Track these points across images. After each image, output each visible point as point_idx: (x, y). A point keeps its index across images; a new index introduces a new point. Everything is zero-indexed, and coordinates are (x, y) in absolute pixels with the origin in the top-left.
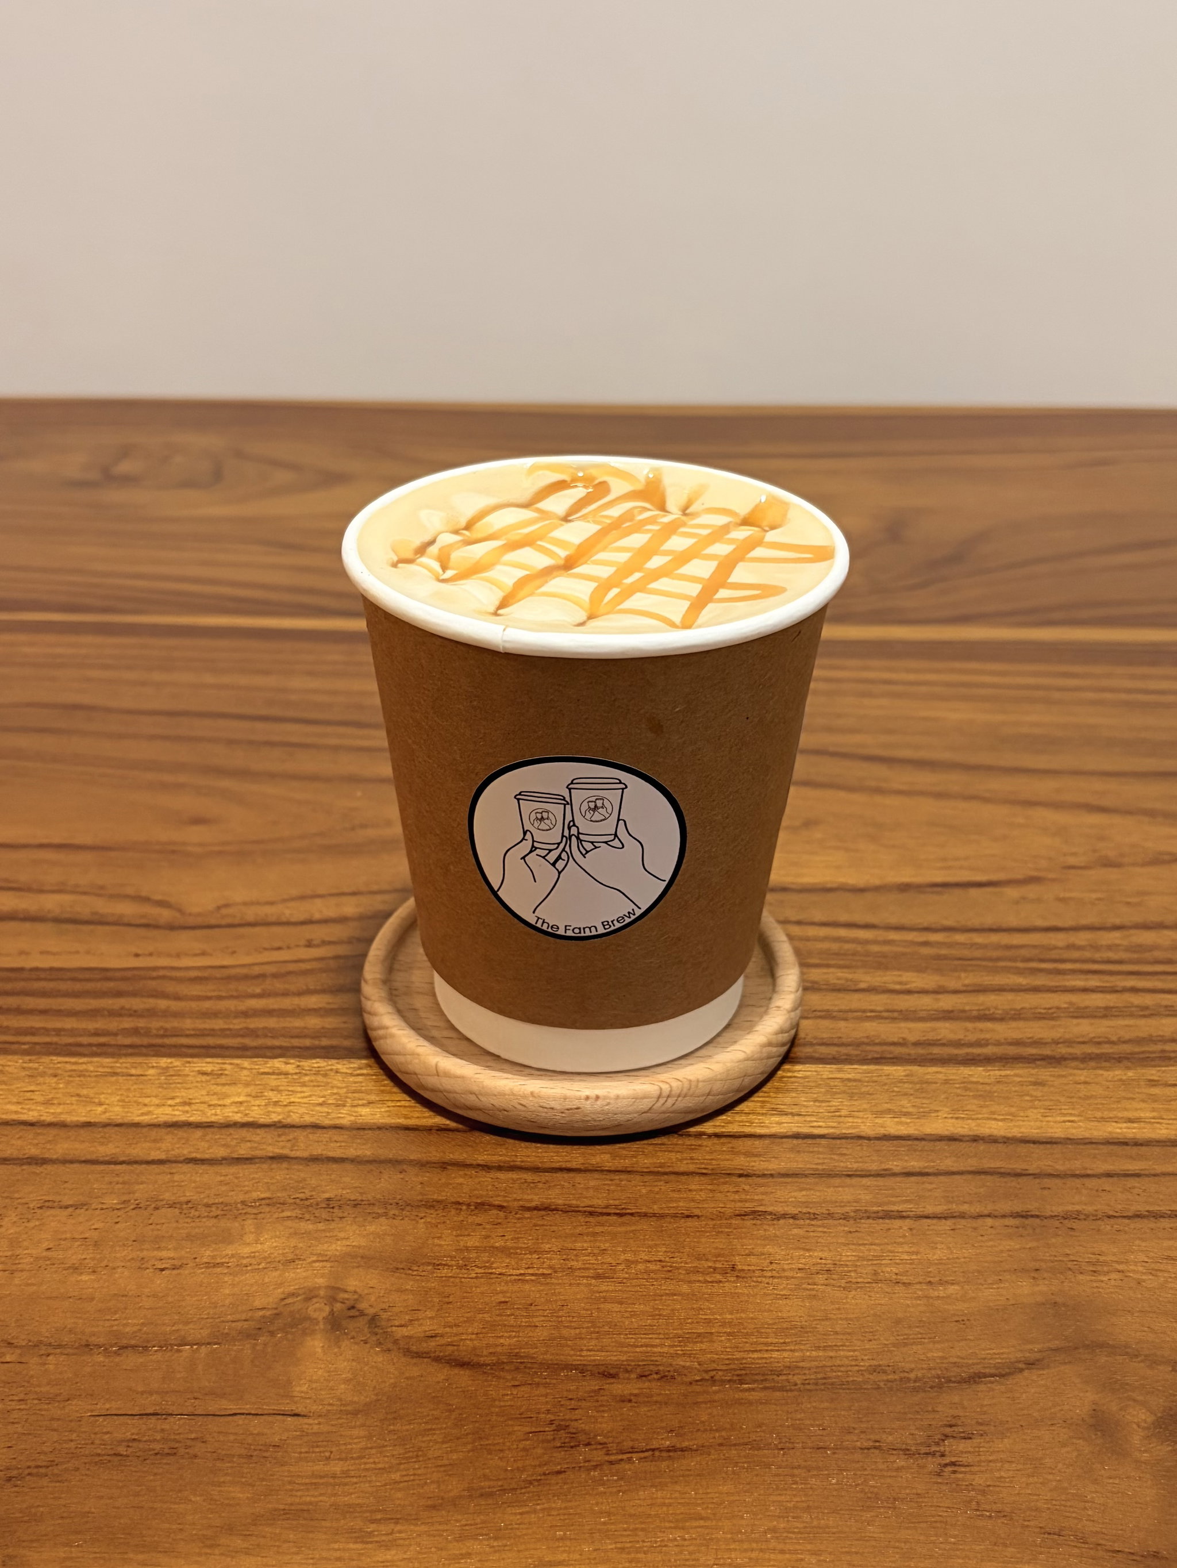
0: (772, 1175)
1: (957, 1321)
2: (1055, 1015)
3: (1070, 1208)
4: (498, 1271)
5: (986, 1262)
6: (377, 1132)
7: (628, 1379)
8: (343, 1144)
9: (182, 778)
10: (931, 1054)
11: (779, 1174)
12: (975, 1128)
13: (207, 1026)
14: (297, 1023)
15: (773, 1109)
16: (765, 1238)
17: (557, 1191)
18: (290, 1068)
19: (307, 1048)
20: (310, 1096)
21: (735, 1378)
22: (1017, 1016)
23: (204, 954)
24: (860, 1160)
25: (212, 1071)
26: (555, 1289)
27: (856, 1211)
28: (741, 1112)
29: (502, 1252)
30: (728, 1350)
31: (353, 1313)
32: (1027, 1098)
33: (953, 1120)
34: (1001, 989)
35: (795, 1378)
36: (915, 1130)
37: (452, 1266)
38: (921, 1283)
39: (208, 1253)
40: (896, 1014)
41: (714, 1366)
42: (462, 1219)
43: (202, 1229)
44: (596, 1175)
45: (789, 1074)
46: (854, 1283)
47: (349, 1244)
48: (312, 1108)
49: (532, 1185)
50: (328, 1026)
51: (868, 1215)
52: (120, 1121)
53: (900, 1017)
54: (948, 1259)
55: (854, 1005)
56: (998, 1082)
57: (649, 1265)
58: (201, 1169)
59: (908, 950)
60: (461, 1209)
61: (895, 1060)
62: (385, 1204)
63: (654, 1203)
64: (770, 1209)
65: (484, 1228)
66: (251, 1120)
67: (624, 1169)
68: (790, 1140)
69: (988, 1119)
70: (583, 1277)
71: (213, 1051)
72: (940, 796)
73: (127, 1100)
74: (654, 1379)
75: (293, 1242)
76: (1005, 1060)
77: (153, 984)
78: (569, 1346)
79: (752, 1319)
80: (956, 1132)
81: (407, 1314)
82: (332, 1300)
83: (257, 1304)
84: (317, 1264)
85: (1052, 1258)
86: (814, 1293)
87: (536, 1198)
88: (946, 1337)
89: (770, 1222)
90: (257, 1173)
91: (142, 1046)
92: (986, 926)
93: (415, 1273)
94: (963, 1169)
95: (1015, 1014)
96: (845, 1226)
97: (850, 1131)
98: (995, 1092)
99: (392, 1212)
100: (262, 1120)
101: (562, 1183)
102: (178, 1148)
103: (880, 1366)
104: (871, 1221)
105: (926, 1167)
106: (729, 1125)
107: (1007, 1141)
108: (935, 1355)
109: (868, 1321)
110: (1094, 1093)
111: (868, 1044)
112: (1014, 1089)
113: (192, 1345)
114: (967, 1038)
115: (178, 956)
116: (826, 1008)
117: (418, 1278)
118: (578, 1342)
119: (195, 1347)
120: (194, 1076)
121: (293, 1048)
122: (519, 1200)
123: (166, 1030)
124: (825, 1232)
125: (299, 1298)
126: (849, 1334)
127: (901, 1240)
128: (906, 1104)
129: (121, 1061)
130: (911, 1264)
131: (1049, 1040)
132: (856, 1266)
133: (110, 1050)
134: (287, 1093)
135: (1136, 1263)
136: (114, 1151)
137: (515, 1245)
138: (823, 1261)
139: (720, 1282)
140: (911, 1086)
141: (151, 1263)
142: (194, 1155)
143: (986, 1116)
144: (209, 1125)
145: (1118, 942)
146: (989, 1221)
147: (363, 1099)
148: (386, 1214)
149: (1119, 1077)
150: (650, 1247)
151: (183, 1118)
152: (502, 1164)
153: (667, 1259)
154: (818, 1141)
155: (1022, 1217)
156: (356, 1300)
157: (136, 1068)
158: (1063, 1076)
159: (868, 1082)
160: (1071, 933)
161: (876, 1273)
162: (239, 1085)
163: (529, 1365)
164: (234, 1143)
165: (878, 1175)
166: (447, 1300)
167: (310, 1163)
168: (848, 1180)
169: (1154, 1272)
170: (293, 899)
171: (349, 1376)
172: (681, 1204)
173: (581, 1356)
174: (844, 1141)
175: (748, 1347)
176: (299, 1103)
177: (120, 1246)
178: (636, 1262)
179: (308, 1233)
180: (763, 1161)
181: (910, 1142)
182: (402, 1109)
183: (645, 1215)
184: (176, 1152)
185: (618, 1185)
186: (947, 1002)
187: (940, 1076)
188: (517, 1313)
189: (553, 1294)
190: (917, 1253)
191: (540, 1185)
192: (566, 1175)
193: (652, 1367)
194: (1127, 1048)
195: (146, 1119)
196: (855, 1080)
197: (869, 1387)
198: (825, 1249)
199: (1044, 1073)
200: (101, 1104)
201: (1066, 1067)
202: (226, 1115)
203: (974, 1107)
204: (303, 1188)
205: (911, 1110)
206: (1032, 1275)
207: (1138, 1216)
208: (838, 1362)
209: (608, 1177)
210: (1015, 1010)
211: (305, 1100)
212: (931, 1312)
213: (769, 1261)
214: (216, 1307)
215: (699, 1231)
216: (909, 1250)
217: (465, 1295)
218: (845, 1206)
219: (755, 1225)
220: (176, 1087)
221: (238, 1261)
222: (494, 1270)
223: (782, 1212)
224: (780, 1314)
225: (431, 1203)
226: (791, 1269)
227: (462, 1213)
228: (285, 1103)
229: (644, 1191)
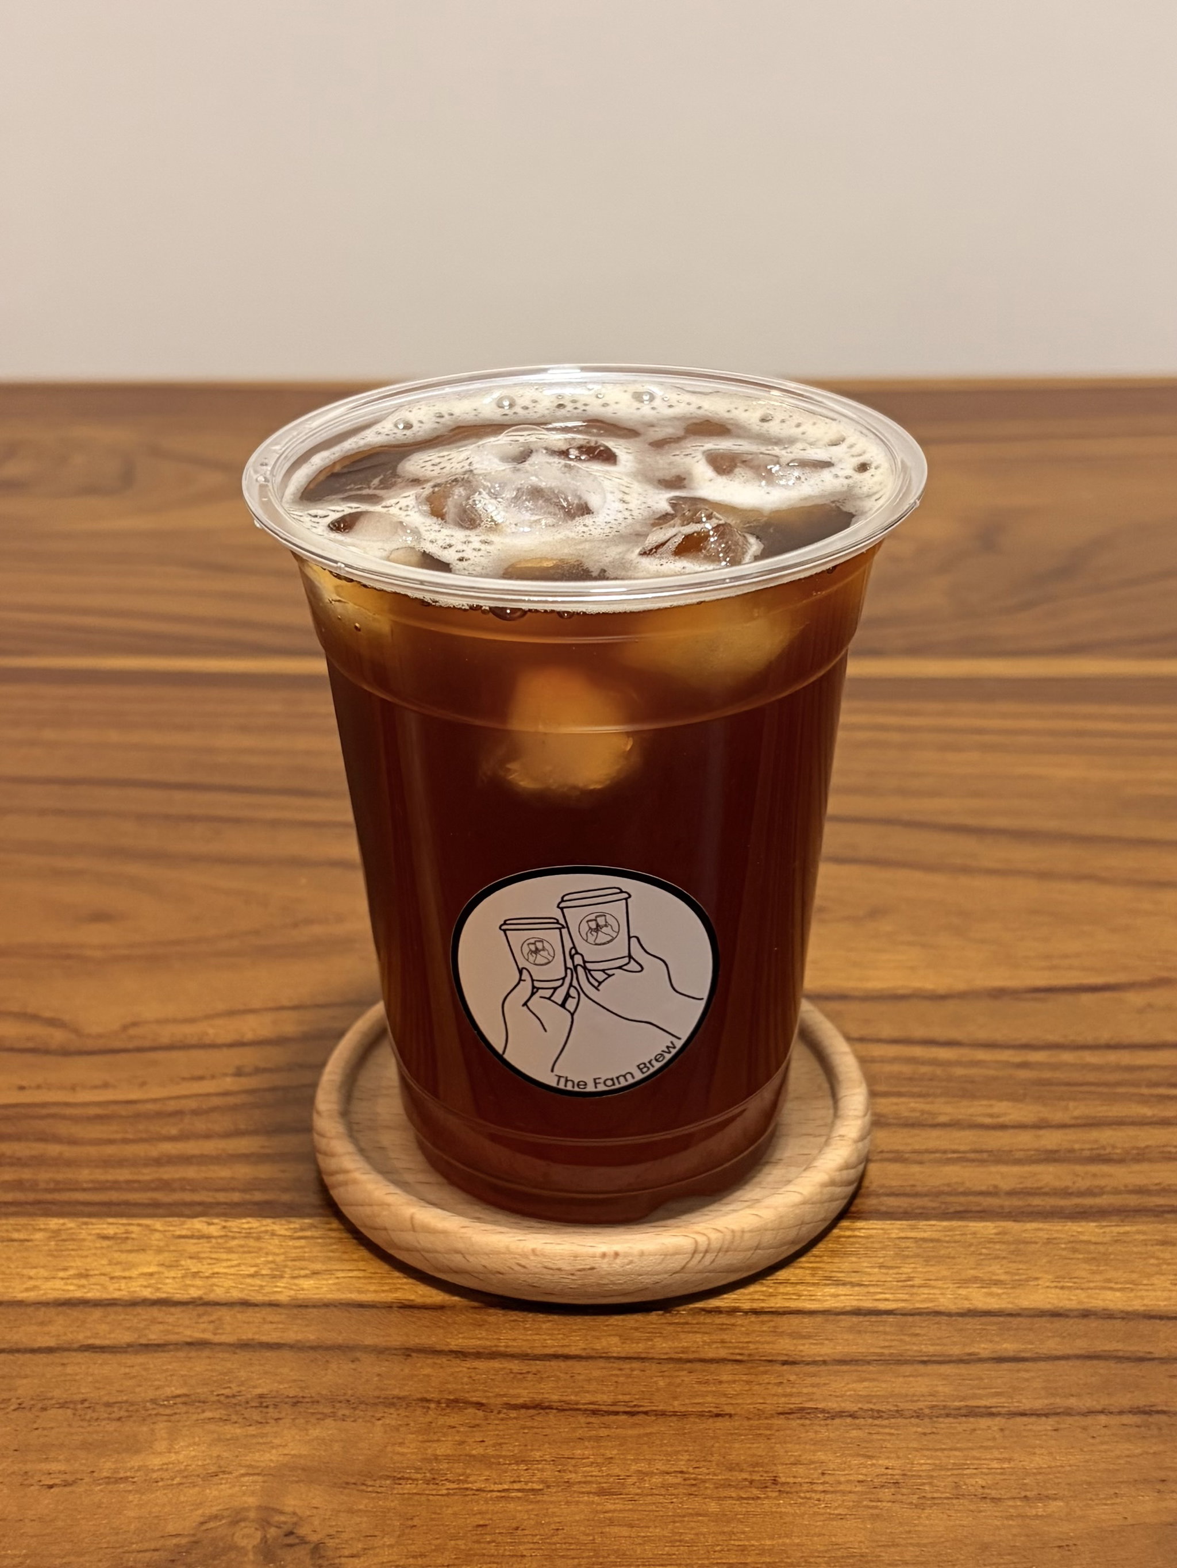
0: (825, 1362)
1: (1059, 1547)
4: (475, 1486)
5: (1098, 1471)
6: (323, 1311)
8: (280, 1326)
9: (79, 863)
10: (1029, 1205)
11: (835, 1360)
12: (1086, 1300)
13: (110, 1177)
14: (223, 1172)
15: (828, 1278)
16: (815, 1443)
17: (551, 1385)
18: (214, 1230)
19: (235, 1205)
20: (239, 1265)
22: (1140, 1156)
23: (106, 1086)
24: (938, 1342)
25: (116, 1234)
26: (547, 1509)
27: (932, 1407)
28: (786, 1282)
29: (481, 1461)
31: (290, 1540)
32: (1152, 1261)
33: (1058, 1291)
34: (1119, 1123)
36: (1009, 1303)
37: (417, 1480)
38: (1014, 1498)
39: (108, 1465)
40: (985, 1156)
42: (430, 1420)
43: (101, 1435)
44: (601, 1363)
45: (848, 1233)
46: (928, 1499)
47: (286, 1452)
48: (241, 1280)
49: (520, 1376)
50: (263, 1176)
51: (947, 1411)
53: (993, 1159)
54: (1049, 1467)
55: (932, 1144)
56: (1116, 1241)
57: (667, 1477)
58: (101, 1358)
59: (1002, 1073)
60: (429, 1408)
61: (983, 1214)
62: (332, 1401)
63: (675, 1398)
64: (820, 1406)
65: (458, 1432)
66: (164, 1296)
67: (636, 1355)
68: (848, 1317)
69: (1102, 1288)
70: (583, 1493)
72: (1044, 876)
73: (8, 1271)
75: (216, 1451)
76: (1124, 1213)
77: (41, 1124)
79: (798, 1545)
80: (1061, 1305)
81: (359, 1540)
82: (265, 1523)
83: (171, 1528)
84: (246, 1479)
86: (877, 1511)
87: (525, 1392)
89: (822, 1422)
90: (170, 1363)
91: (27, 1203)
92: (1102, 1042)
93: (370, 1489)
94: (1070, 1352)
95: (1138, 1154)
96: (918, 1426)
98: (1111, 1254)
99: (340, 1413)
100: (178, 1295)
101: (558, 1374)
102: (72, 1332)
104: (951, 1420)
106: (772, 1298)
107: (1127, 1316)
109: (945, 1547)
111: (949, 1194)
112: (1135, 1249)
114: (1077, 1185)
115: (73, 1088)
116: (896, 1148)
117: (374, 1495)
120: (93, 1241)
121: (219, 1204)
122: (504, 1395)
123: (57, 1182)
124: (892, 1434)
125: (224, 1522)
127: (990, 1444)
128: (998, 1270)
130: (1002, 1474)
132: (932, 1477)
134: (209, 1261)
137: (498, 1453)
138: (890, 1471)
139: (758, 1498)
140: (1004, 1247)
141: (36, 1478)
142: (91, 1341)
143: (1098, 1284)
144: (112, 1303)
146: (1103, 1419)
147: (306, 1269)
148: (333, 1415)
150: (667, 1454)
151: (79, 1294)
152: (481, 1350)
153: (691, 1470)
155: (1145, 1413)
156: (295, 1524)
157: (18, 1231)
159: (948, 1242)
161: (957, 1486)
162: (149, 1252)
165: (960, 1361)
166: (410, 1523)
167: (238, 1351)
168: (921, 1368)
170: (219, 1015)
172: (709, 1399)
174: (917, 1318)
176: (226, 1274)
178: (651, 1474)
179: (235, 1439)
180: (815, 1344)
181: (1001, 1319)
182: (354, 1281)
183: (663, 1414)
184: (70, 1336)
185: (629, 1376)
186: (1051, 1139)
187: (1041, 1234)
188: (500, 1539)
189: (545, 1515)
190: (1010, 1460)
191: (530, 1377)
192: (563, 1364)
195: (31, 1296)
196: (932, 1240)
198: (893, 1455)
202: (132, 1289)
203: (1083, 1274)
204: (230, 1382)
205: (1003, 1277)
206: (1157, 1487)
209: (615, 1365)
210: (1138, 1148)
211: (232, 1271)
212: (1027, 1536)
213: (820, 1471)
214: (117, 1534)
215: (732, 1434)
216: (999, 1456)
217: (433, 1516)
218: (918, 1400)
219: (803, 1425)
220: (69, 1255)
221: (147, 1475)
222: (470, 1485)
223: (838, 1410)
224: (834, 1539)
225: (391, 1400)
226: (848, 1481)
227: (430, 1412)
228: (207, 1274)
229: (662, 1383)
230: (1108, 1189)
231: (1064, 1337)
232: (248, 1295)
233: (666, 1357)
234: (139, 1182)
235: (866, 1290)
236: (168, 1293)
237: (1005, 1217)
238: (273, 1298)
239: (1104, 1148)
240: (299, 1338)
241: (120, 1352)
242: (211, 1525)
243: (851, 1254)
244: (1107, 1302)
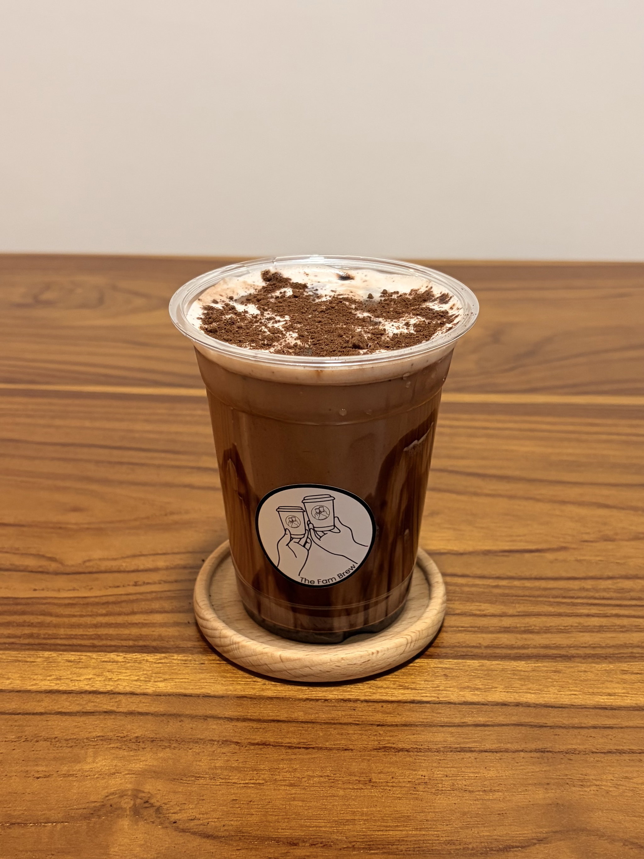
0: (397, 725)
1: (498, 814)
2: (569, 630)
3: (570, 747)
4: (234, 781)
5: (518, 779)
6: (167, 697)
7: (304, 846)
8: (148, 704)
9: (68, 484)
10: (495, 653)
11: (401, 724)
12: (518, 698)
13: (74, 633)
14: (126, 632)
15: (400, 686)
16: (390, 763)
17: (270, 734)
18: (120, 659)
19: (130, 647)
20: (130, 676)
21: (366, 847)
22: (547, 630)
23: (73, 589)
24: (449, 716)
25: (74, 659)
26: (265, 792)
27: (444, 747)
28: (381, 687)
29: (236, 769)
30: (364, 830)
31: (147, 805)
32: (550, 680)
33: (505, 693)
34: (538, 615)
35: (402, 847)
36: (483, 699)
37: (206, 778)
38: (479, 791)
39: (66, 768)
40: (476, 629)
41: (355, 839)
42: (214, 750)
43: (62, 754)
44: (294, 724)
46: (440, 791)
47: (147, 764)
48: (131, 682)
49: (256, 730)
50: (143, 633)
51: (451, 749)
52: (19, 689)
53: (479, 631)
54: (497, 776)
56: (534, 670)
57: (321, 778)
58: (65, 718)
59: (486, 590)
60: (213, 744)
61: (474, 657)
62: (170, 740)
63: (327, 741)
65: (226, 756)
66: (95, 689)
67: (310, 721)
68: (408, 704)
69: (526, 692)
70: (282, 785)
71: (74, 648)
72: (511, 497)
73: (24, 676)
74: (320, 847)
75: (115, 762)
77: (43, 607)
78: (270, 826)
79: (379, 811)
80: (506, 700)
81: (178, 806)
82: (135, 797)
83: (92, 798)
84: (128, 776)
85: (557, 777)
86: (416, 796)
87: (258, 738)
88: (492, 824)
89: (394, 754)
90: (96, 721)
91: (34, 644)
92: (533, 576)
93: (184, 782)
94: (509, 722)
96: (437, 756)
97: (444, 699)
98: (530, 676)
99: (173, 746)
100: (102, 689)
101: (274, 729)
102: (52, 706)
103: (452, 840)
104: (452, 753)
105: (488, 721)
106: (374, 695)
107: (536, 706)
108: (485, 834)
109: (446, 813)
110: (589, 678)
111: (459, 647)
112: (542, 675)
113: (52, 823)
114: (517, 644)
115: (59, 590)
117: (186, 785)
118: (277, 824)
119: (54, 824)
120: (64, 663)
121: (123, 646)
122: (248, 739)
123: (49, 635)
124: (425, 760)
125: (116, 796)
126: (435, 821)
127: (470, 765)
128: (478, 683)
129: (22, 653)
130: (474, 779)
131: (565, 646)
132: (442, 780)
133: (16, 646)
134: (117, 673)
135: (607, 781)
136: (14, 707)
137: (244, 766)
138: (423, 777)
139: (362, 789)
140: (481, 672)
141: (32, 774)
142: (60, 710)
143: (525, 691)
144: (71, 692)
145: (610, 587)
146: (522, 754)
147: (161, 678)
148: (170, 746)
149: (605, 668)
150: (321, 768)
151: (56, 688)
152: (239, 718)
153: (332, 775)
154: (425, 705)
155: (542, 752)
156: (149, 797)
157: (30, 657)
158: (572, 667)
159: (457, 669)
160: (583, 581)
161: (453, 785)
162: (90, 669)
163: (247, 837)
164: (85, 702)
166: (202, 798)
167: (127, 716)
168: (441, 729)
169: (617, 786)
170: (128, 557)
171: (142, 842)
172: (342, 742)
173: (278, 832)
174: (440, 705)
175: (376, 828)
176: (124, 679)
177: (15, 764)
178: (314, 777)
179: (124, 757)
180: (392, 717)
181: (479, 706)
182: (183, 683)
183: (321, 748)
184: (50, 708)
185: (306, 731)
186: (507, 622)
187: (499, 666)
188: (242, 806)
189: (264, 795)
190: (478, 773)
191: (261, 730)
192: (277, 725)
193: (318, 840)
194: (611, 651)
195: (34, 688)
196: (449, 669)
197: (445, 853)
198: (425, 770)
199: (561, 666)
200: (8, 679)
201: (574, 662)
202: (81, 686)
203: (518, 686)
204: (123, 730)
205: (480, 687)
206: (545, 787)
207: (610, 752)
208: (428, 838)
209: (301, 725)
210: (546, 627)
211: (127, 678)
212: (484, 809)
213: (391, 777)
214: (68, 801)
215: (352, 759)
216: (474, 771)
217: (213, 795)
218: (439, 744)
219: (384, 755)
220: (53, 669)
221: (82, 773)
222: (230, 781)
223: (401, 748)
224: (395, 809)
225: (196, 740)
226: (404, 782)
227: (214, 746)
228: (115, 680)
229: (321, 734)
230: (532, 646)
231: (507, 715)
232: (133, 689)
233: (324, 721)
234: (86, 635)
235: (417, 691)
236: (97, 688)
237: (483, 658)
238: (145, 691)
239: (531, 626)
240: (156, 710)
241: (73, 715)
242: (111, 797)
243: (411, 674)
244: (528, 699)
